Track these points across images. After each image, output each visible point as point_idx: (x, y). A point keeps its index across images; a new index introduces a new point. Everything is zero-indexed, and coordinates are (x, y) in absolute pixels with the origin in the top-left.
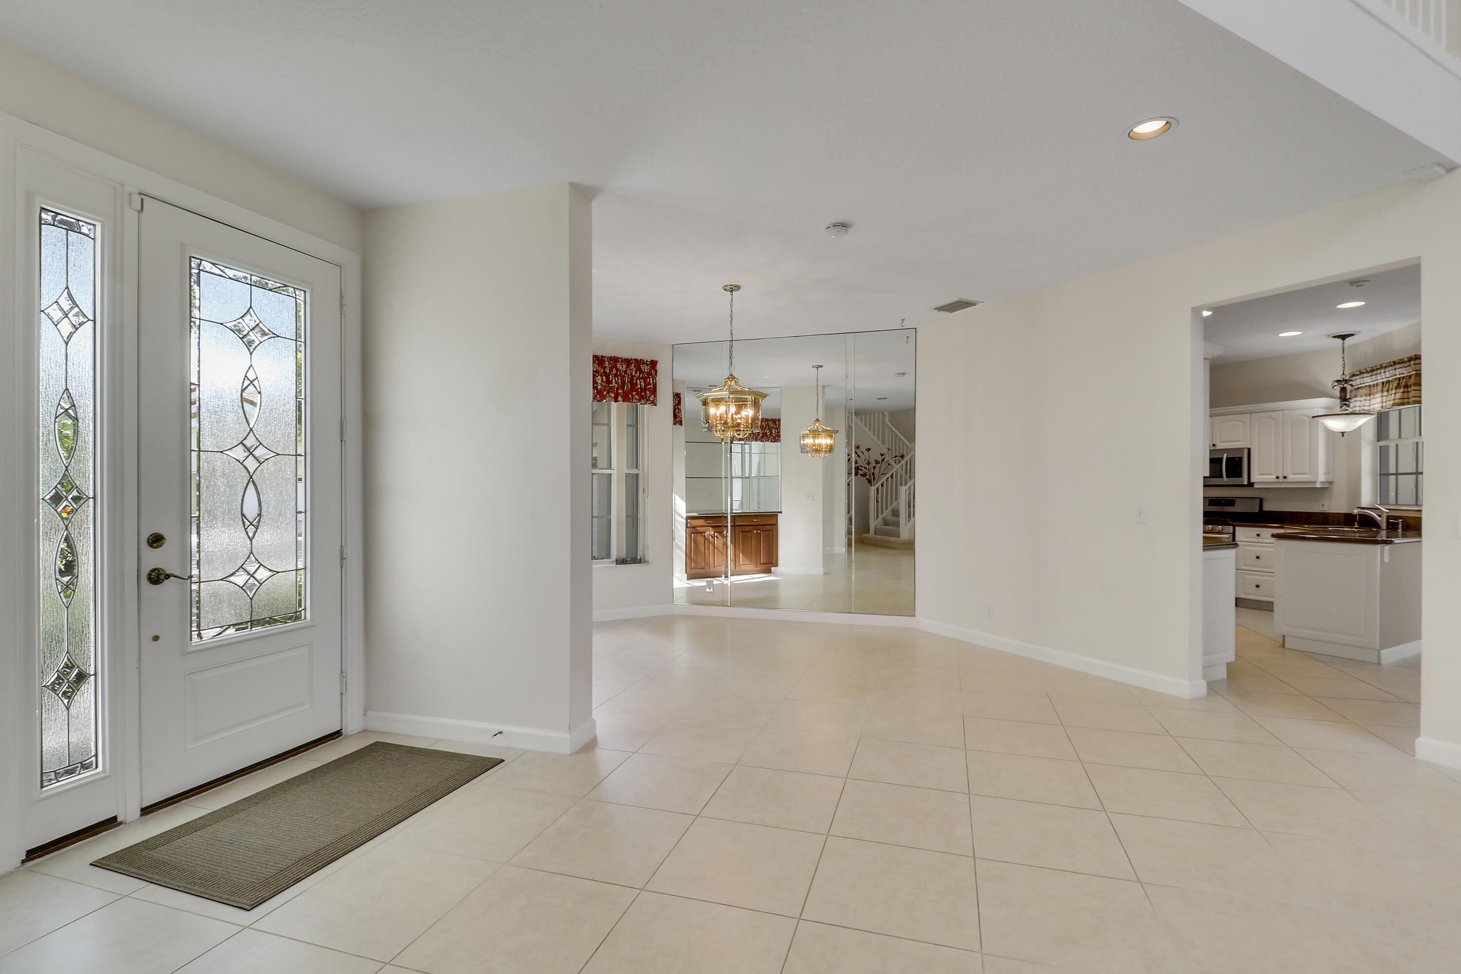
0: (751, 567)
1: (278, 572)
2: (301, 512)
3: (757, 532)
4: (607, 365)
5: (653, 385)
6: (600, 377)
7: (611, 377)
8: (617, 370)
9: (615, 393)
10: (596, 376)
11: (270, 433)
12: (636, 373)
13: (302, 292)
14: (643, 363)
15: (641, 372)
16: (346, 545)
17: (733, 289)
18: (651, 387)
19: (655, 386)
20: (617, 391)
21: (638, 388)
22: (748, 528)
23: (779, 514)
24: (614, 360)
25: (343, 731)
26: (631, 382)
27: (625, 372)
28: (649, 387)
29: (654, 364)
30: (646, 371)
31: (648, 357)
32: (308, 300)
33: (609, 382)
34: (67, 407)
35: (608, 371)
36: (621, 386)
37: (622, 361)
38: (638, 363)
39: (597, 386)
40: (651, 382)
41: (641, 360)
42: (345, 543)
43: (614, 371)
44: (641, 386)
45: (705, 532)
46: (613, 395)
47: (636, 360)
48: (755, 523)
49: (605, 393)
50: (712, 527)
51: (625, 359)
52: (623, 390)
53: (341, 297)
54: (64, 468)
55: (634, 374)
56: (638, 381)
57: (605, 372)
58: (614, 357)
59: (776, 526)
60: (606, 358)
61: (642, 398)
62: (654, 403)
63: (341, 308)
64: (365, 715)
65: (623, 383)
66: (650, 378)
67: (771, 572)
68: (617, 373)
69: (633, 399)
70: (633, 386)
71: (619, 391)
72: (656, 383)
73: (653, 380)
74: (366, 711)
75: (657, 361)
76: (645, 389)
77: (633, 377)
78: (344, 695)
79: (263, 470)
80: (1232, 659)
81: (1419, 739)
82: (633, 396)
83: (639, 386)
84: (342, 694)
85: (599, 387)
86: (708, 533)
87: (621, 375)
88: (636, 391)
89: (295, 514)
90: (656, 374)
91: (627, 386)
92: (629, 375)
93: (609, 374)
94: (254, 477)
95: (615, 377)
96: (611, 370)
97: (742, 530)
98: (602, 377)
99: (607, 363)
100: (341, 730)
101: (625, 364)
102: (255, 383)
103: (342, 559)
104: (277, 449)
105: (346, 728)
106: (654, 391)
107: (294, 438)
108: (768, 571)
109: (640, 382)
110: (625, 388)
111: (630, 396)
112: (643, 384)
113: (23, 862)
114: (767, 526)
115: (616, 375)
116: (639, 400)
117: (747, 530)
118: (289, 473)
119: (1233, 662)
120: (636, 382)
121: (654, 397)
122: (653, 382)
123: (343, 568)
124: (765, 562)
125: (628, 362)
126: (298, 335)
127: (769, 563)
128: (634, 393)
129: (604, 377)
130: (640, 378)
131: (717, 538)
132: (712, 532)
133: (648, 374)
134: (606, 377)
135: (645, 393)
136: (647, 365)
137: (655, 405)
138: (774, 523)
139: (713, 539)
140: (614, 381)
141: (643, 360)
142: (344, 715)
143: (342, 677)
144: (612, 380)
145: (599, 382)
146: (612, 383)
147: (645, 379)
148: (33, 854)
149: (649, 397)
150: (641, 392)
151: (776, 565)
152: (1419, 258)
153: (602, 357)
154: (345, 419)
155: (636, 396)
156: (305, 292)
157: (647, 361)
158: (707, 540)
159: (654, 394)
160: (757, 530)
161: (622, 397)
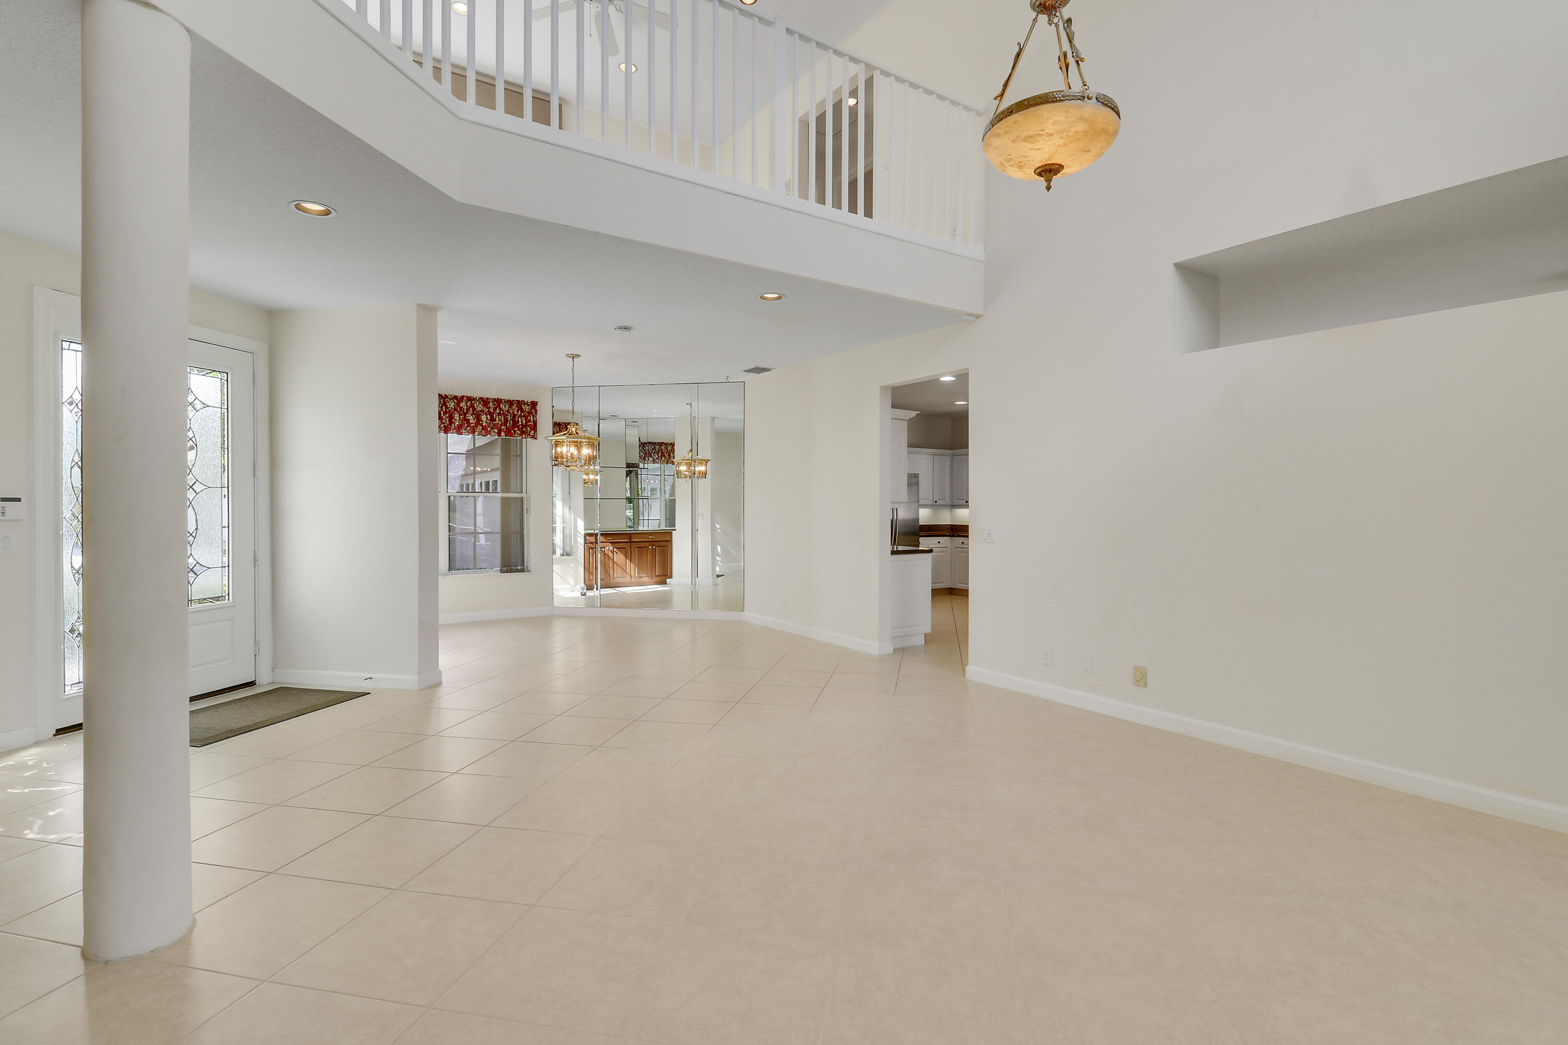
0: (646, 579)
1: (209, 568)
2: (225, 527)
3: (652, 548)
4: (491, 406)
5: (534, 422)
6: (485, 415)
7: (495, 415)
8: (501, 409)
9: (498, 429)
10: (481, 415)
11: (203, 473)
12: (518, 411)
13: (226, 374)
14: (524, 404)
15: (522, 411)
16: (258, 550)
17: (574, 357)
18: (531, 424)
19: (535, 423)
20: (501, 427)
21: (520, 425)
22: (643, 545)
23: (673, 532)
24: (498, 401)
25: (257, 682)
26: (513, 419)
27: (508, 411)
28: (530, 423)
29: (534, 404)
30: (527, 410)
31: (528, 398)
32: (229, 380)
33: (493, 419)
34: (77, 461)
35: (492, 411)
36: (504, 423)
37: (505, 402)
38: (520, 403)
39: (482, 424)
40: (532, 419)
41: (522, 401)
42: (258, 548)
43: (498, 411)
44: (522, 423)
45: (605, 548)
46: (496, 431)
47: (518, 401)
48: (651, 540)
49: (489, 429)
50: (611, 543)
51: (508, 400)
52: (506, 427)
53: (254, 375)
54: (76, 499)
55: (516, 413)
56: (520, 419)
57: (489, 411)
58: (498, 399)
59: (670, 542)
60: (491, 400)
61: (523, 433)
62: (534, 437)
63: (254, 383)
64: (273, 671)
65: (506, 420)
66: (530, 416)
67: (666, 584)
68: (500, 412)
69: (515, 434)
70: (515, 424)
71: (502, 428)
72: (536, 420)
73: (533, 418)
74: (273, 669)
75: (537, 402)
76: (526, 426)
77: (515, 415)
78: (257, 657)
79: (198, 498)
80: (929, 630)
81: (967, 667)
82: (515, 431)
83: (520, 423)
84: (255, 655)
85: (484, 424)
86: (608, 548)
87: (504, 413)
88: (518, 427)
89: (221, 528)
90: (536, 413)
91: (510, 423)
92: (511, 414)
93: (493, 413)
94: (192, 503)
95: (498, 415)
96: (495, 409)
97: (638, 546)
98: (486, 415)
99: (491, 404)
100: (255, 681)
101: (508, 405)
102: (193, 439)
103: (255, 560)
104: (208, 484)
105: (259, 680)
106: (534, 427)
107: (220, 476)
108: (664, 583)
109: (522, 420)
110: (508, 425)
111: (512, 432)
112: (524, 421)
113: (54, 735)
114: (661, 543)
115: (499, 414)
116: (521, 435)
117: (642, 546)
118: (217, 500)
119: (929, 633)
120: (518, 419)
121: (535, 432)
122: (534, 420)
123: (256, 567)
124: (660, 574)
125: (511, 403)
126: (222, 404)
127: (664, 575)
128: (516, 429)
129: (488, 416)
130: (521, 416)
131: (616, 553)
132: (612, 548)
133: (529, 412)
134: (490, 416)
135: (526, 429)
136: (528, 405)
137: (536, 439)
138: (669, 539)
139: (612, 554)
140: (497, 419)
141: (524, 401)
142: (257, 670)
143: (255, 644)
144: (496, 418)
145: (484, 420)
146: (496, 421)
147: (526, 417)
148: (60, 732)
149: (530, 432)
150: (522, 428)
151: (671, 577)
152: (968, 369)
153: (487, 398)
154: (257, 461)
155: (518, 431)
156: (227, 373)
157: (528, 402)
158: (607, 555)
159: (534, 430)
160: (652, 546)
161: (504, 432)
